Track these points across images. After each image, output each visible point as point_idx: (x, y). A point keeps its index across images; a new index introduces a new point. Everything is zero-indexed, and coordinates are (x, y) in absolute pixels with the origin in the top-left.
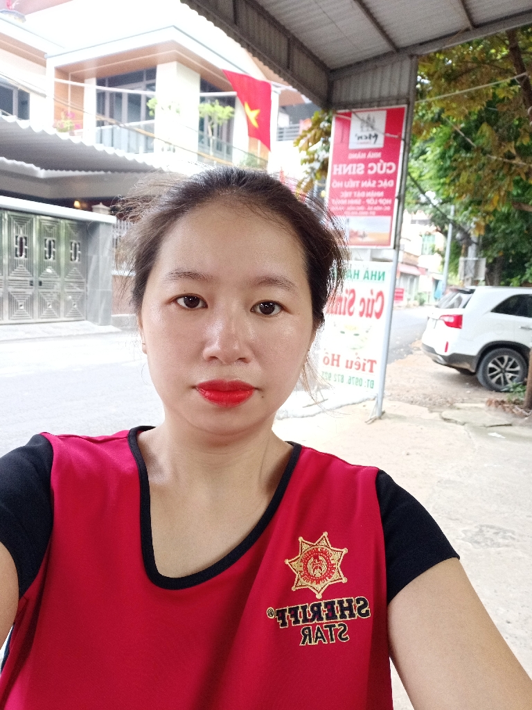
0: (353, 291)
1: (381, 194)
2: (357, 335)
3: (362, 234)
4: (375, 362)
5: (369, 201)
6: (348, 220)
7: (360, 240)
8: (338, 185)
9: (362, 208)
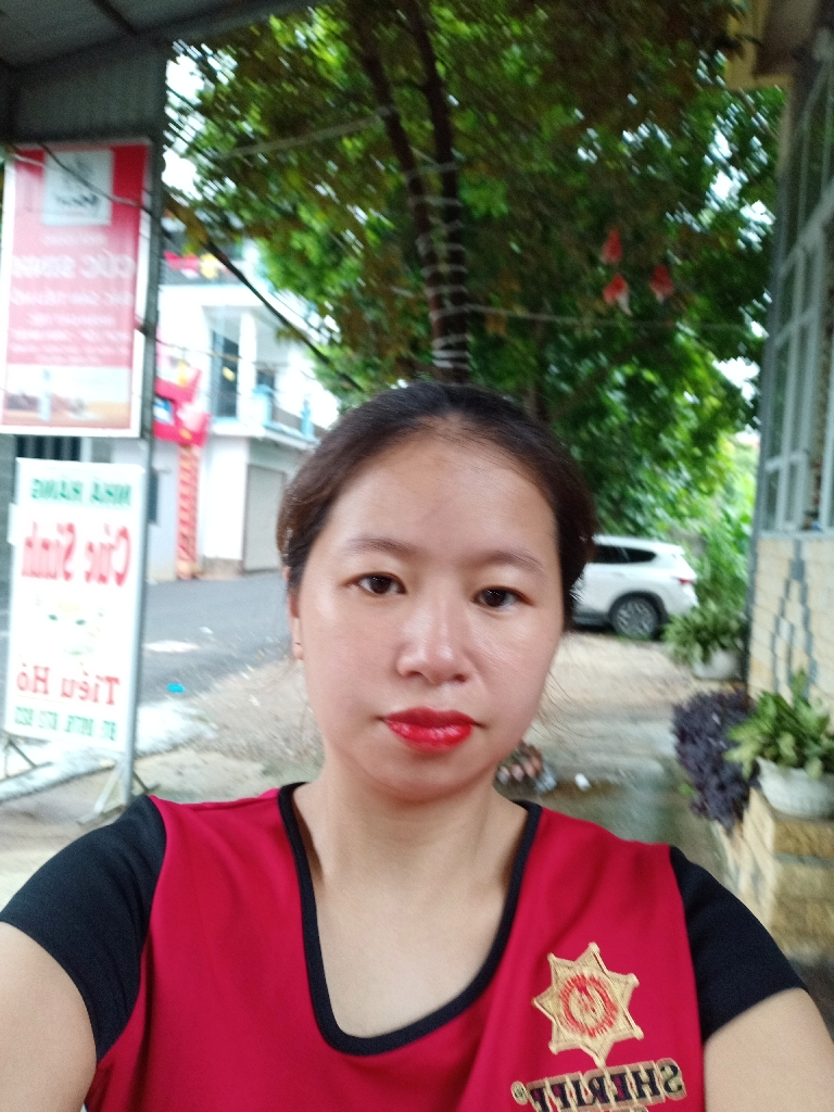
0: (71, 529)
1: (108, 321)
2: (80, 622)
3: (74, 404)
4: (116, 680)
5: (88, 336)
6: (47, 375)
7: (71, 416)
8: (24, 298)
9: (73, 350)
